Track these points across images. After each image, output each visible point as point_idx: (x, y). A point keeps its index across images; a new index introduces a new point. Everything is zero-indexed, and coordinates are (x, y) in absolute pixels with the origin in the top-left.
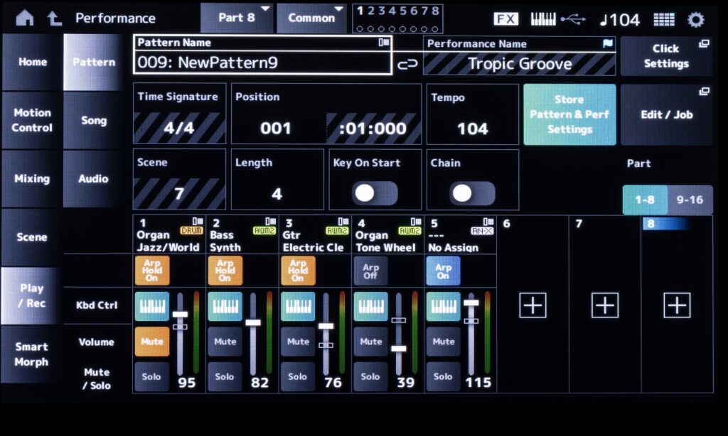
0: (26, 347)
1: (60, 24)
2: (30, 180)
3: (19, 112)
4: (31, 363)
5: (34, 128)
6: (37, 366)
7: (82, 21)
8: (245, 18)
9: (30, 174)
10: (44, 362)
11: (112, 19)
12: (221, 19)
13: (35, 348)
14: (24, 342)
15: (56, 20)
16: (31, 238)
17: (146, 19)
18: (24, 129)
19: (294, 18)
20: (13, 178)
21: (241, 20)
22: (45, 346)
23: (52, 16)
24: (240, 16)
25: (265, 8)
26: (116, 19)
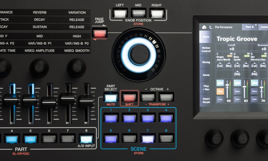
0: (205, 99)
1: (212, 28)
2: (206, 62)
3: (203, 48)
4: (206, 102)
5: (206, 51)
6: (208, 103)
7: (216, 28)
8: (251, 27)
9: (206, 61)
10: (209, 102)
11: (223, 27)
12: (246, 27)
13: (207, 99)
14: (205, 98)
15: (211, 28)
16: (206, 75)
17: (230, 27)
18: (204, 51)
19: (262, 27)
20: (202, 62)
21: (251, 28)
22: (209, 99)
23: (210, 27)
24: (250, 27)
25: (256, 25)
26: (224, 27)
